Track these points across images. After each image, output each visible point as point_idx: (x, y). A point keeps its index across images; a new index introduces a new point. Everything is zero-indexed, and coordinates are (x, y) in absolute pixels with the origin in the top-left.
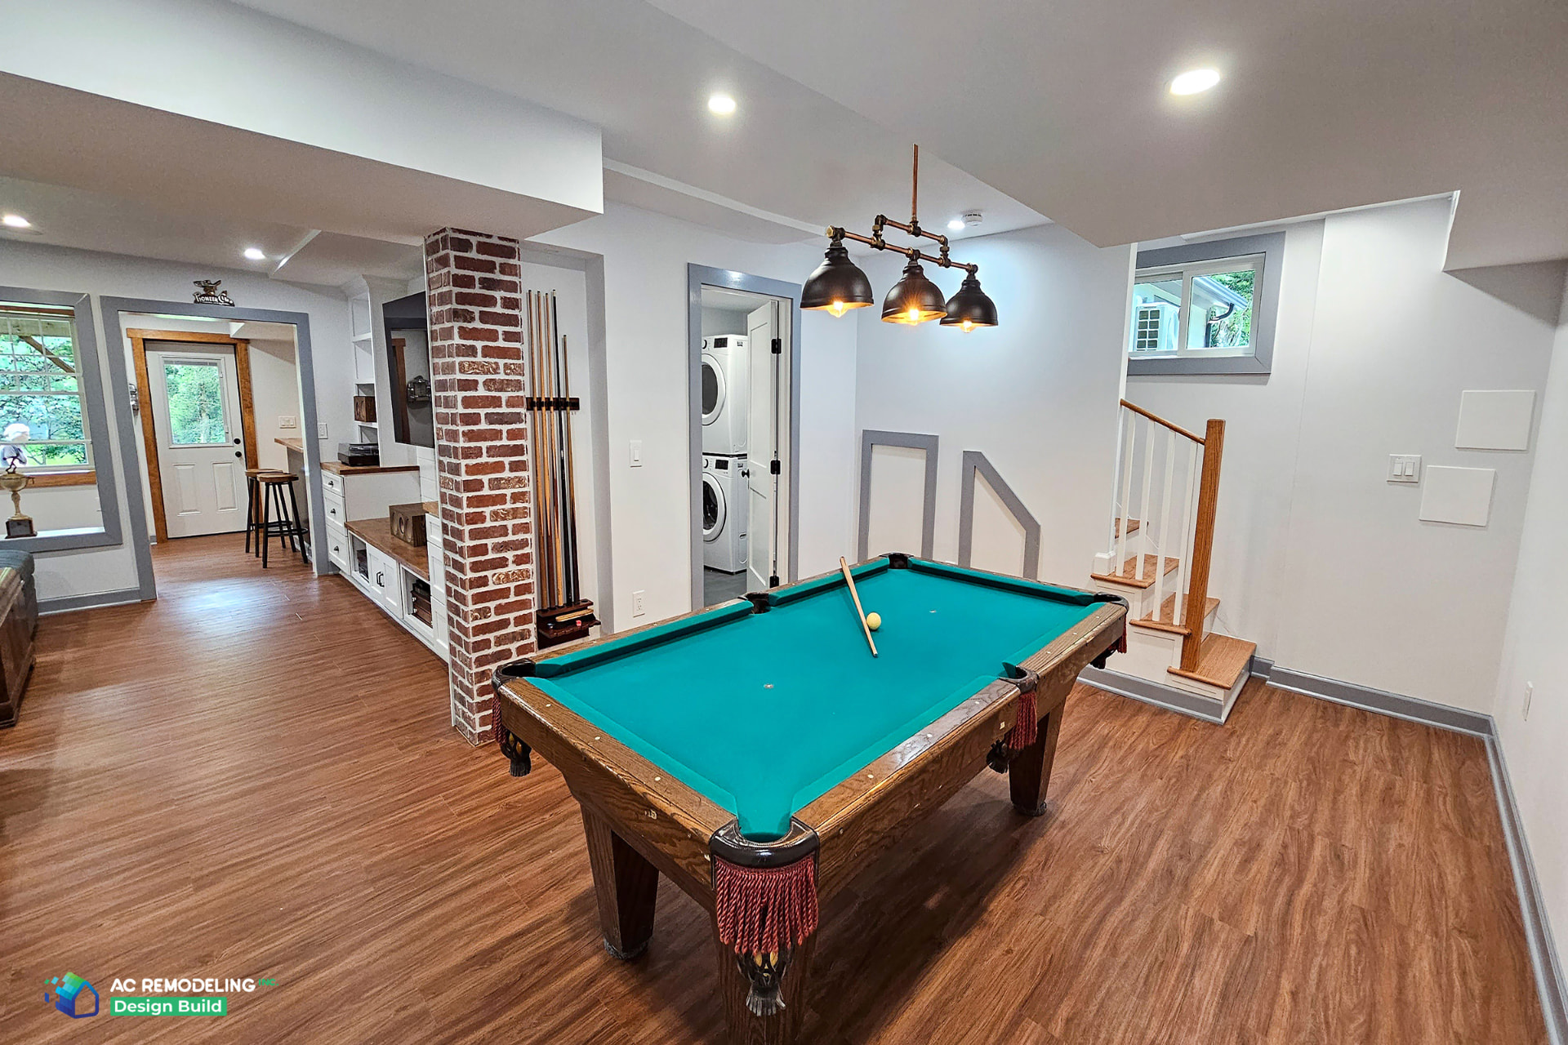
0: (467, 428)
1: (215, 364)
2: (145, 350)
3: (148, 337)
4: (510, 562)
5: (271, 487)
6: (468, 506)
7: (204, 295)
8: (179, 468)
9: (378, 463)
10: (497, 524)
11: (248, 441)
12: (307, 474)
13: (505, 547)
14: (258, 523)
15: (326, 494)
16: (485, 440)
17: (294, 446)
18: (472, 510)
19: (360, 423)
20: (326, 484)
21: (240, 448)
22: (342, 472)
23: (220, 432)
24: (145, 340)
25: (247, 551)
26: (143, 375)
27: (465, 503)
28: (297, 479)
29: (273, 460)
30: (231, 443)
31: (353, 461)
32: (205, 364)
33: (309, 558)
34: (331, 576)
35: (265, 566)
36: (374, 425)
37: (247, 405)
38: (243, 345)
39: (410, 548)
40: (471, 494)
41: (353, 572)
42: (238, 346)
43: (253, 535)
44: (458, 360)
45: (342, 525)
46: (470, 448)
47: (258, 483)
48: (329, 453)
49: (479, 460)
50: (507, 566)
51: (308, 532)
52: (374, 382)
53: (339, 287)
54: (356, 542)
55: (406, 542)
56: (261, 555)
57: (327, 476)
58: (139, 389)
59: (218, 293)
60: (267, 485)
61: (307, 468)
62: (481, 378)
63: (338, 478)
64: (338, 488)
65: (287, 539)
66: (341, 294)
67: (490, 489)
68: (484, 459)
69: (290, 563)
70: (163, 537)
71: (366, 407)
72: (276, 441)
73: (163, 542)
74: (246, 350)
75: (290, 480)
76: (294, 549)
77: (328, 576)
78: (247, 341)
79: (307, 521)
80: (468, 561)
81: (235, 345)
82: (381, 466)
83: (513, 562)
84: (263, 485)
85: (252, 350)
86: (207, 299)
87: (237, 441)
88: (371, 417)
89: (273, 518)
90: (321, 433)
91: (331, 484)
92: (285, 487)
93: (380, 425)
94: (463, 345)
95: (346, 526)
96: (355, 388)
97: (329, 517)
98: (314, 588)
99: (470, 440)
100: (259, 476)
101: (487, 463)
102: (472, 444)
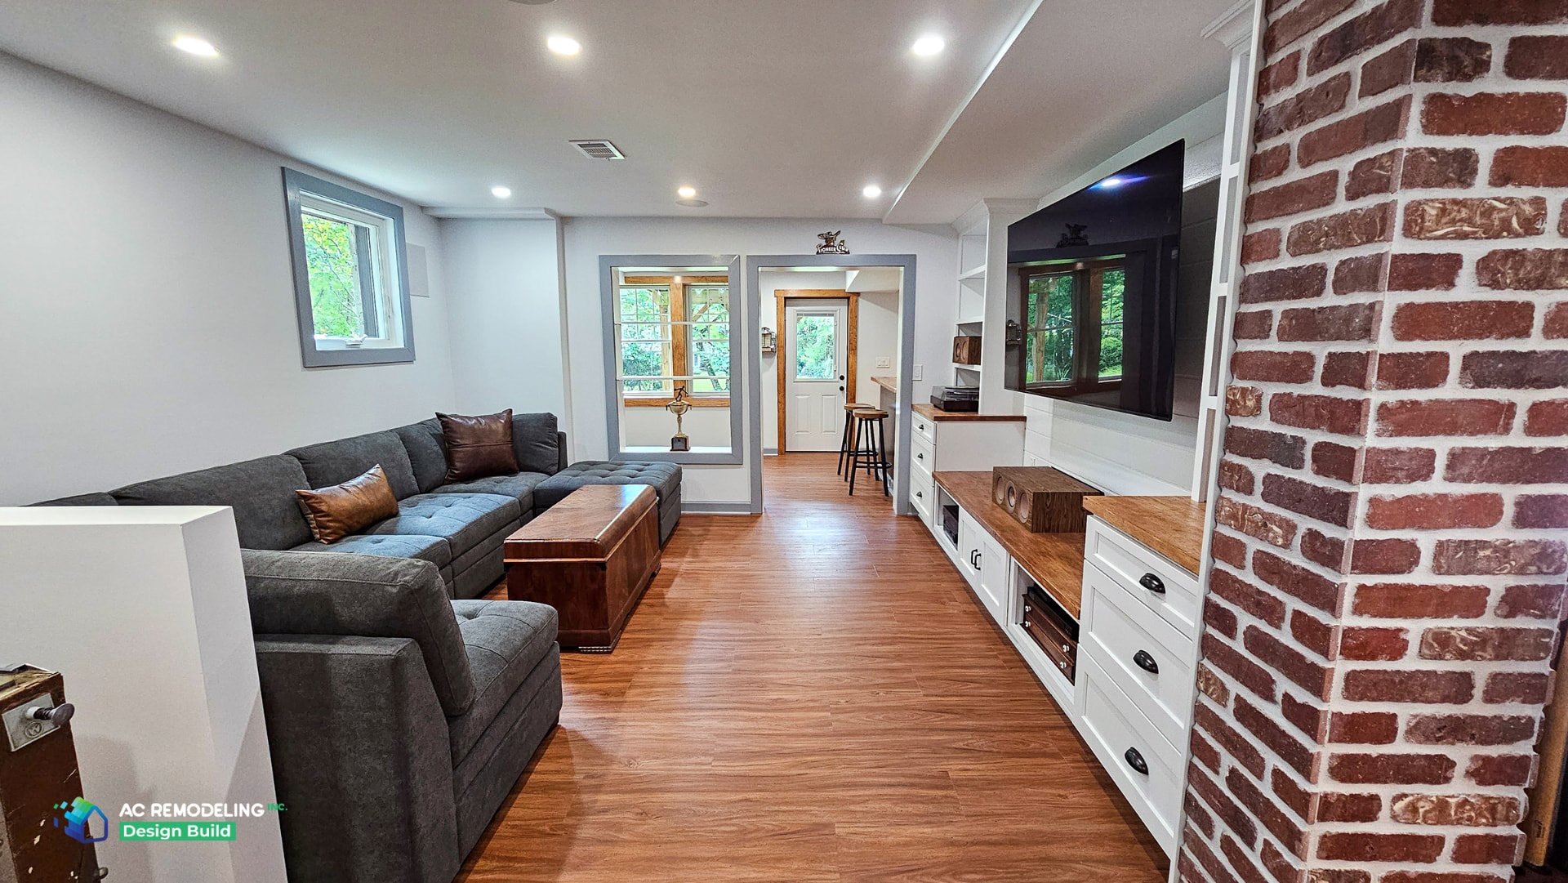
0: (1393, 396)
1: (832, 315)
2: (785, 306)
3: (788, 296)
4: (1459, 771)
5: (864, 422)
6: (1358, 610)
7: (825, 247)
8: (799, 397)
9: (976, 410)
10: (1439, 666)
11: (850, 378)
12: (898, 412)
13: (1455, 730)
14: (850, 448)
15: (914, 436)
16: (1451, 429)
17: (889, 386)
18: (1366, 622)
19: (957, 365)
20: (915, 426)
21: (844, 383)
22: (937, 419)
23: (831, 370)
24: (785, 298)
25: (839, 473)
26: (782, 326)
27: (1348, 600)
28: (887, 416)
29: (868, 397)
30: (838, 379)
31: (948, 406)
32: (825, 315)
33: (890, 490)
34: (910, 517)
35: (851, 493)
36: (976, 368)
37: (852, 348)
38: (855, 298)
39: (1027, 534)
40: (1370, 580)
41: (936, 526)
42: (850, 298)
43: (845, 457)
44: (1403, 198)
45: (930, 474)
46: (1397, 452)
47: (853, 418)
48: (922, 396)
49: (1418, 488)
50: (1447, 780)
51: (892, 466)
52: (982, 319)
53: (950, 225)
54: (942, 496)
55: (1019, 521)
56: (849, 479)
57: (917, 419)
58: (777, 336)
59: (837, 243)
60: (861, 420)
61: (898, 405)
62: (1472, 251)
63: (930, 424)
64: (929, 434)
65: (873, 470)
66: (951, 231)
67: (1438, 569)
68: (1436, 485)
69: (872, 494)
70: (782, 451)
71: (970, 347)
72: (872, 379)
73: (782, 454)
74: (857, 301)
75: (881, 417)
76: (877, 478)
77: (907, 516)
78: (858, 294)
79: (892, 453)
80: (1326, 751)
81: (848, 298)
82: (980, 413)
83: (1469, 774)
84: (857, 420)
85: (860, 300)
86: (827, 249)
87: (842, 378)
88: (975, 358)
89: (862, 446)
90: (916, 374)
91: (922, 427)
92: (876, 424)
93: (984, 368)
94: (1433, 152)
95: (934, 476)
96: (956, 328)
97: (915, 460)
98: (893, 527)
99: (1400, 430)
100: (854, 411)
101: (1443, 497)
102: (1405, 443)
